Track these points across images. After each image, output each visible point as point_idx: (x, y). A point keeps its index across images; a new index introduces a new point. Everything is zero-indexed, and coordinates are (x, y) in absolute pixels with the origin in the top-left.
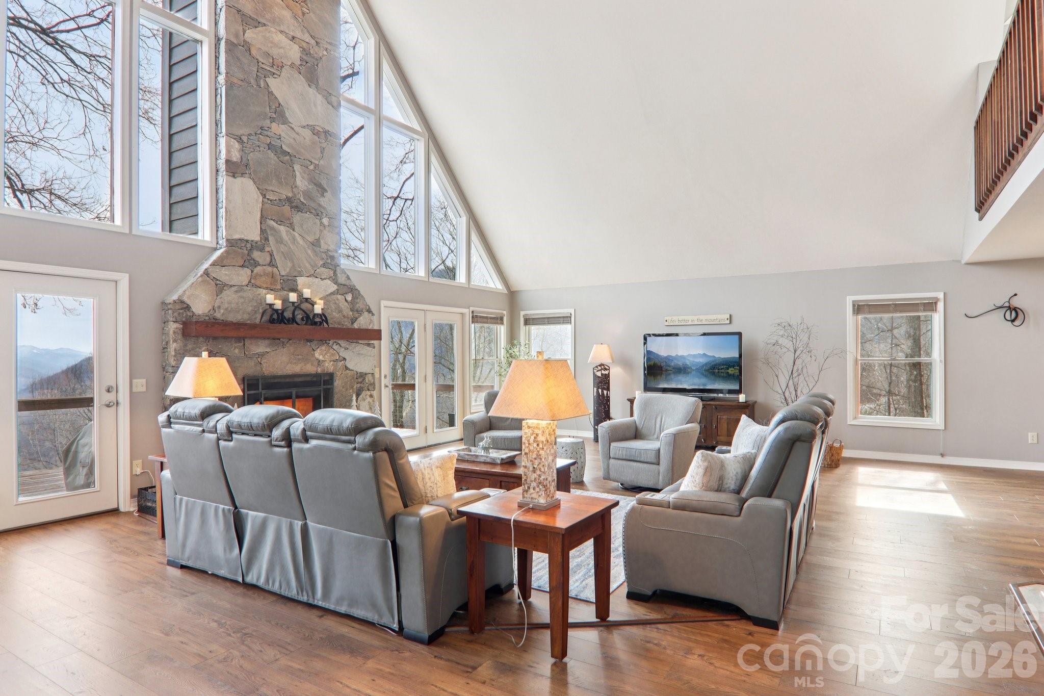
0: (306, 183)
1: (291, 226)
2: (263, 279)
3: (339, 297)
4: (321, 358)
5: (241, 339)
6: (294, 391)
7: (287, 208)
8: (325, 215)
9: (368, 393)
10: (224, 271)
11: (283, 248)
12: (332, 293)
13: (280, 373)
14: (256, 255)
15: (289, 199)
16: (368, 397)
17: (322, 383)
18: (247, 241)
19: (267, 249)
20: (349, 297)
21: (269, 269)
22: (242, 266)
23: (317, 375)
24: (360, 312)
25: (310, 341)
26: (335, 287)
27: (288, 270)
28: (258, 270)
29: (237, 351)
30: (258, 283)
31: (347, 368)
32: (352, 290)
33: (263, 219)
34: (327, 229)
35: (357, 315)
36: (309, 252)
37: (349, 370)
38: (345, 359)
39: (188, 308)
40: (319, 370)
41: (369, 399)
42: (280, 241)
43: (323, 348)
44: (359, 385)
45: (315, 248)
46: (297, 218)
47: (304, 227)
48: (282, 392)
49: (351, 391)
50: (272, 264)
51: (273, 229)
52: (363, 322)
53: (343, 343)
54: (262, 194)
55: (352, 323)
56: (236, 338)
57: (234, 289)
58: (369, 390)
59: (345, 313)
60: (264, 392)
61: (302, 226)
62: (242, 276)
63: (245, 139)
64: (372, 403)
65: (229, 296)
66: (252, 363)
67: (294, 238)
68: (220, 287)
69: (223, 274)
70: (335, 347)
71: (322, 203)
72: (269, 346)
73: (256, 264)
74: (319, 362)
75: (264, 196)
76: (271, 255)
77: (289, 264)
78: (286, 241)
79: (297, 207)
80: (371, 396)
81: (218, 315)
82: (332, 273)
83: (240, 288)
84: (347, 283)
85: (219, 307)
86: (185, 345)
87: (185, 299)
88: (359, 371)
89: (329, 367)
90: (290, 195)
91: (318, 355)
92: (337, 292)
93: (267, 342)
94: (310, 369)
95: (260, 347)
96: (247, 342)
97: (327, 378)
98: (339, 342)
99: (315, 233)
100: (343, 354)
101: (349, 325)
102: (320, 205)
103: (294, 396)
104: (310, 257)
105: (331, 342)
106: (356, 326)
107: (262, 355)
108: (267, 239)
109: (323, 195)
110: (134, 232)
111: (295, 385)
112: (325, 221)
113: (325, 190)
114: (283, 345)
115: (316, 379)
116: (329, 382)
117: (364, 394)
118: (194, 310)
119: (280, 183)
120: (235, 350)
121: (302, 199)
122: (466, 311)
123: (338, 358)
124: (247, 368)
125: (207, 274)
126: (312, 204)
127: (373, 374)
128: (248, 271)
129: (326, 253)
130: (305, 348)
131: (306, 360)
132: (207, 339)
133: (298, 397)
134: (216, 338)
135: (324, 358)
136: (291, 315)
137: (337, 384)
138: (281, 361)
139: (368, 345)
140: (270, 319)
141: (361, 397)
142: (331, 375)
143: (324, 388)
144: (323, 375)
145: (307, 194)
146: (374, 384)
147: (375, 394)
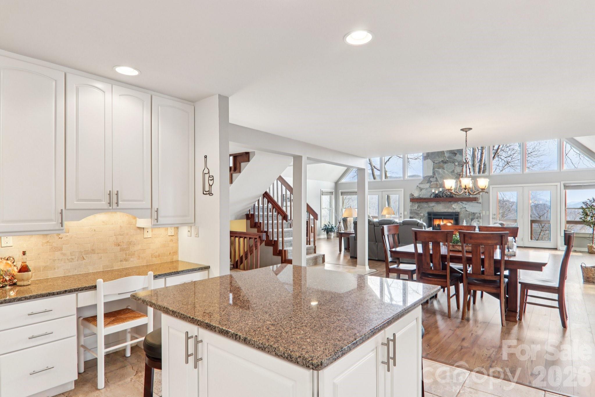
0: (449, 154)
1: (444, 169)
2: (433, 185)
4: (455, 207)
5: (427, 202)
6: (443, 217)
7: (442, 164)
8: (456, 162)
9: (477, 220)
11: (440, 176)
13: (439, 211)
14: (431, 179)
15: (442, 161)
16: (477, 221)
17: (454, 215)
18: (428, 176)
19: (435, 177)
21: (436, 182)
22: (428, 183)
23: (453, 213)
25: (450, 202)
27: (442, 182)
28: (432, 183)
30: (432, 187)
31: (466, 211)
33: (434, 169)
34: (457, 166)
36: (450, 175)
37: (468, 211)
38: (466, 208)
39: (413, 195)
40: (454, 211)
42: (439, 174)
43: (456, 204)
44: (472, 217)
45: (452, 173)
46: (445, 166)
48: (439, 217)
49: (468, 219)
50: (437, 180)
51: (437, 171)
52: (474, 195)
53: (464, 202)
56: (425, 202)
57: (425, 189)
58: (477, 219)
60: (433, 216)
61: (447, 167)
62: (428, 185)
64: (479, 223)
65: (424, 191)
66: (430, 209)
67: (444, 172)
68: (421, 189)
69: (422, 186)
70: (461, 204)
71: (455, 158)
72: (436, 204)
73: (431, 182)
74: (454, 209)
75: (434, 163)
76: (436, 178)
78: (442, 174)
79: (445, 162)
80: (478, 221)
81: (421, 196)
83: (427, 189)
85: (421, 194)
86: (412, 204)
87: (412, 193)
88: (472, 212)
89: (458, 210)
90: (443, 159)
91: (453, 206)
93: (435, 203)
94: (450, 210)
95: (432, 204)
96: (429, 203)
97: (457, 214)
98: (463, 202)
99: (452, 169)
100: (464, 206)
101: (468, 196)
103: (443, 218)
105: (459, 202)
106: (471, 196)
107: (433, 206)
108: (435, 174)
109: (455, 156)
110: (405, 179)
111: (444, 215)
112: (457, 164)
113: (456, 154)
114: (440, 203)
115: (452, 214)
116: (458, 215)
117: (475, 220)
118: (414, 196)
119: (439, 157)
120: (425, 205)
121: (447, 160)
122: (558, 184)
123: (462, 207)
124: (429, 210)
125: (418, 186)
126: (451, 160)
127: (480, 213)
128: (429, 184)
129: (457, 174)
130: (449, 204)
131: (449, 208)
132: (418, 202)
133: (444, 219)
134: (420, 202)
135: (456, 207)
136: (441, 195)
137: (461, 216)
138: (440, 208)
139: (477, 203)
140: (435, 196)
141: (473, 221)
142: (459, 213)
143: (455, 217)
144: (455, 213)
145: (449, 157)
146: (480, 217)
147: (481, 220)
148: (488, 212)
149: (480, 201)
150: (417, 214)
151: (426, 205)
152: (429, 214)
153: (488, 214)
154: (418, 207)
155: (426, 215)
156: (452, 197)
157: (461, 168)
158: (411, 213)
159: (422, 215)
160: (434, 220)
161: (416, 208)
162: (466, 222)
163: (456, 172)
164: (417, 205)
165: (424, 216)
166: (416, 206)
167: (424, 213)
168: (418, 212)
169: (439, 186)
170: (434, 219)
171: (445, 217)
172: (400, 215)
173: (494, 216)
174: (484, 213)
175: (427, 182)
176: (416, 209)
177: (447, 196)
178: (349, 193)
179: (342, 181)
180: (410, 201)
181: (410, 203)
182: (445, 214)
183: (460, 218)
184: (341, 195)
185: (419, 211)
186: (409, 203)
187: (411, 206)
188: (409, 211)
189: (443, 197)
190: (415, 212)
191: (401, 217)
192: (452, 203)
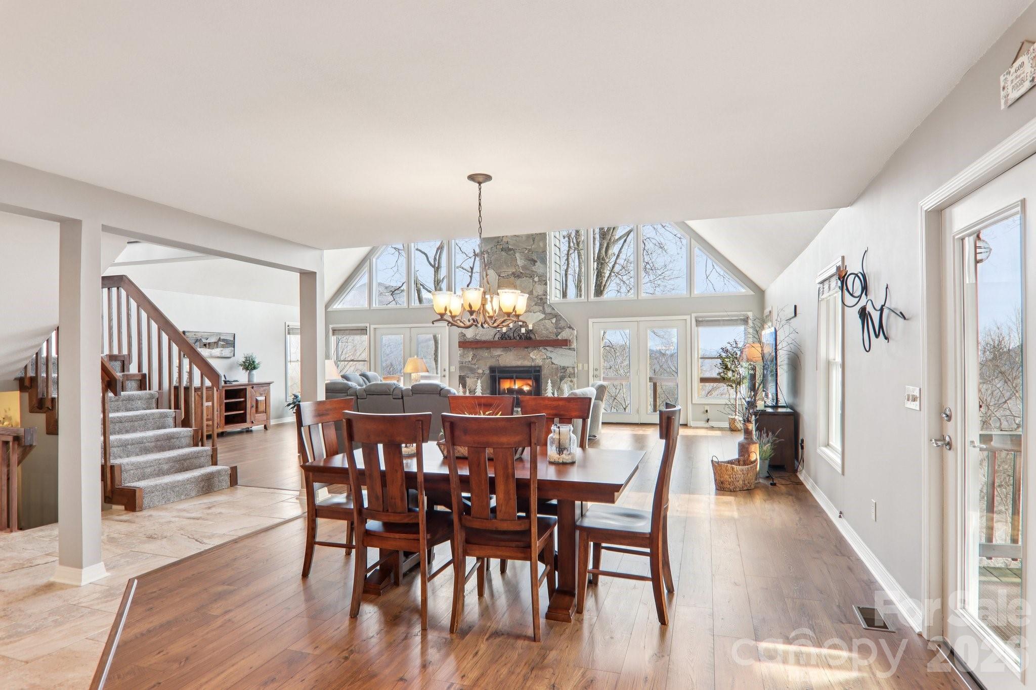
0: (523, 261)
1: (515, 287)
3: (546, 321)
4: (534, 357)
5: (488, 348)
6: (514, 376)
7: (512, 278)
8: (535, 276)
9: (569, 379)
12: (542, 320)
13: (509, 365)
15: (513, 274)
16: (569, 382)
17: (533, 372)
20: (554, 321)
23: (531, 367)
24: (562, 329)
25: (527, 348)
26: (543, 316)
29: (486, 354)
31: (553, 363)
32: (556, 316)
33: (498, 287)
34: (537, 283)
35: (559, 330)
38: (551, 358)
40: (533, 364)
41: (569, 383)
43: (535, 351)
44: (562, 374)
45: (530, 296)
46: (518, 282)
47: (523, 285)
48: (508, 375)
49: (556, 377)
52: (564, 335)
53: (549, 349)
54: (498, 275)
55: (557, 336)
56: (486, 348)
58: (570, 377)
59: (550, 330)
60: (499, 374)
61: (521, 285)
63: (489, 251)
64: (572, 385)
66: (494, 360)
70: (543, 351)
72: (502, 351)
74: (533, 360)
75: (499, 276)
79: (517, 276)
80: (571, 381)
81: (477, 338)
82: (541, 308)
84: (553, 312)
85: (478, 334)
86: (463, 352)
87: (463, 334)
88: (562, 365)
89: (539, 362)
90: (514, 271)
91: (531, 355)
92: (545, 319)
93: (502, 349)
94: (527, 363)
95: (497, 352)
96: (492, 349)
97: (538, 369)
98: (547, 348)
99: (529, 287)
100: (549, 354)
101: (554, 337)
102: (533, 271)
103: (514, 377)
105: (541, 348)
106: (559, 337)
107: (499, 356)
109: (535, 265)
111: (516, 372)
112: (536, 279)
113: (536, 262)
114: (511, 350)
115: (530, 369)
116: (539, 371)
117: (565, 380)
118: (467, 336)
119: (508, 266)
120: (485, 354)
121: (521, 271)
122: (688, 317)
123: (546, 357)
124: (492, 362)
126: (528, 272)
127: (573, 368)
129: (537, 297)
130: (524, 352)
131: (524, 358)
132: (473, 348)
133: (517, 378)
134: (476, 348)
135: (536, 357)
136: (512, 335)
137: (545, 372)
138: (510, 359)
139: (570, 349)
140: (501, 338)
141: (563, 381)
142: (540, 367)
143: (534, 374)
144: (535, 367)
145: (524, 267)
146: (574, 373)
147: (575, 380)
148: (587, 365)
149: (574, 345)
150: (472, 371)
152: (492, 370)
153: (586, 368)
154: (474, 356)
155: (487, 372)
156: (530, 338)
157: (543, 287)
158: (461, 368)
159: (480, 371)
160: (501, 380)
161: (470, 359)
162: (552, 383)
163: (535, 293)
164: (472, 353)
165: (483, 374)
166: (470, 355)
167: (483, 368)
168: (473, 366)
170: (500, 378)
171: (518, 375)
172: (444, 373)
173: (596, 373)
174: (580, 366)
176: (469, 362)
177: (521, 336)
178: (347, 331)
179: (335, 307)
180: (460, 347)
181: (460, 350)
182: (518, 369)
183: (543, 376)
184: (333, 334)
185: (475, 364)
186: (458, 352)
187: (462, 356)
188: (458, 366)
189: (514, 338)
190: (468, 367)
191: (444, 376)
192: (529, 349)
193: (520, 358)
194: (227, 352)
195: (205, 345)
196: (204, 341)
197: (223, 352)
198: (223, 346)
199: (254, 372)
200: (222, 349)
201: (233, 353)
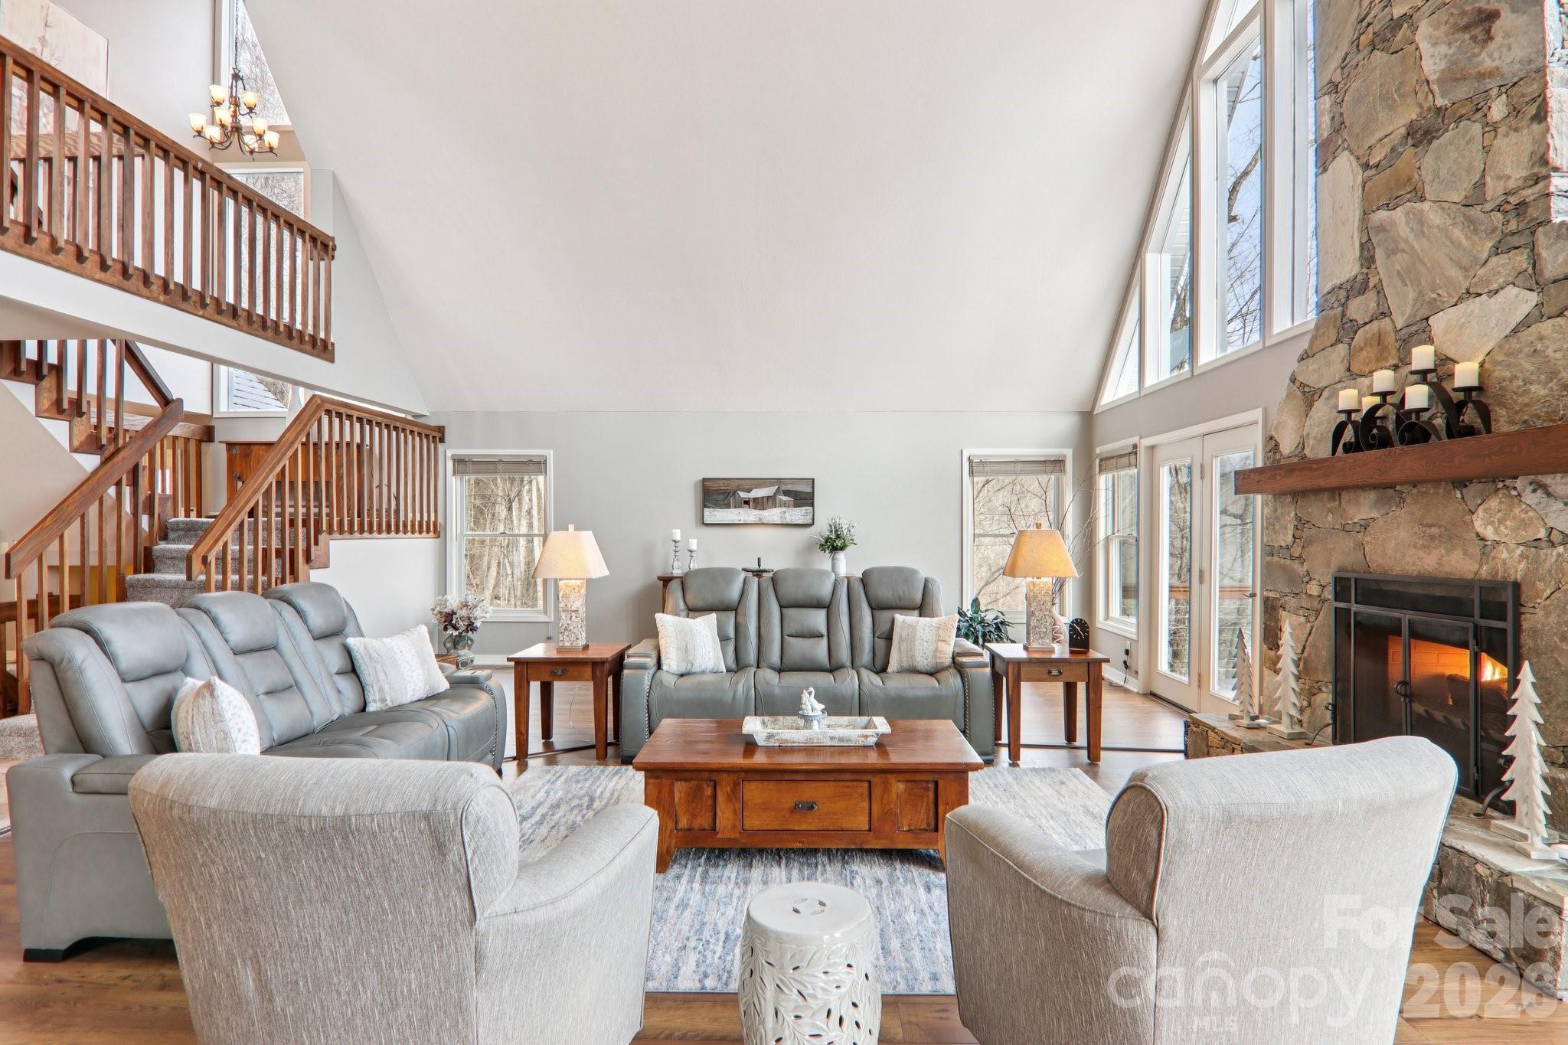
0: (1447, 49)
1: (1419, 193)
3: (1547, 328)
4: (1490, 534)
5: (1335, 492)
6: (1405, 618)
7: (1408, 157)
8: (1495, 94)
10: (1312, 364)
11: (1401, 260)
12: (1525, 323)
13: (1394, 570)
14: (1355, 308)
15: (1411, 131)
17: (1477, 610)
18: (1342, 287)
19: (1373, 282)
21: (1375, 326)
22: (1339, 341)
23: (1466, 584)
25: (1460, 484)
27: (1408, 310)
28: (1360, 337)
30: (1352, 367)
33: (1364, 217)
34: (1503, 130)
36: (1457, 233)
39: (1277, 445)
40: (1486, 572)
42: (1394, 246)
43: (1497, 504)
45: (1474, 211)
46: (1429, 163)
47: (1443, 173)
48: (1386, 614)
50: (1382, 309)
51: (1382, 228)
53: (1559, 483)
54: (1362, 166)
57: (1326, 393)
61: (1437, 175)
62: (1335, 362)
63: (1338, 75)
65: (1321, 410)
66: (1346, 547)
67: (1421, 221)
68: (1309, 400)
69: (1314, 374)
70: (1532, 498)
71: (1489, 64)
72: (1379, 503)
73: (1354, 326)
74: (1485, 546)
75: (1366, 166)
76: (1380, 291)
77: (1412, 294)
78: (1407, 241)
79: (1428, 135)
81: (1308, 451)
83: (1334, 389)
85: (1308, 434)
89: (1513, 561)
90: (1414, 117)
92: (1539, 315)
93: (1372, 495)
95: (1363, 508)
96: (1345, 498)
97: (1505, 595)
98: (1545, 479)
99: (1471, 170)
100: (1559, 518)
102: (1484, 77)
104: (1458, 245)
105: (1517, 482)
107: (1365, 526)
108: (1371, 260)
111: (1414, 603)
112: (1498, 111)
113: (1500, 15)
114: (1398, 498)
118: (1283, 448)
119: (1393, 107)
120: (1328, 516)
121: (1439, 102)
123: (1542, 534)
124: (1344, 554)
125: (1293, 380)
126: (1463, 93)
128: (1342, 349)
130: (1447, 507)
131: (1452, 534)
132: (1295, 495)
134: (1301, 495)
135: (1498, 535)
136: (1390, 424)
137: (1536, 618)
138: (1397, 540)
142: (1516, 587)
144: (1492, 587)
145: (1449, 78)
150: (1295, 584)
151: (1330, 517)
152: (1343, 586)
154: (1301, 523)
155: (1331, 595)
157: (1530, 136)
158: (1268, 571)
159: (1314, 587)
161: (1290, 538)
163: (1495, 189)
164: (1293, 514)
165: (1322, 599)
166: (1289, 523)
167: (1320, 579)
169: (1394, 352)
171: (1425, 619)
175: (1333, 339)
176: (1287, 547)
178: (1116, 462)
185: (1300, 559)
187: (1269, 527)
188: (1259, 563)
190: (1282, 570)
192: (1471, 492)
193: (1432, 537)
194: (798, 515)
195: (747, 502)
196: (743, 495)
197: (787, 515)
198: (785, 505)
199: (841, 556)
200: (784, 509)
201: (810, 516)
